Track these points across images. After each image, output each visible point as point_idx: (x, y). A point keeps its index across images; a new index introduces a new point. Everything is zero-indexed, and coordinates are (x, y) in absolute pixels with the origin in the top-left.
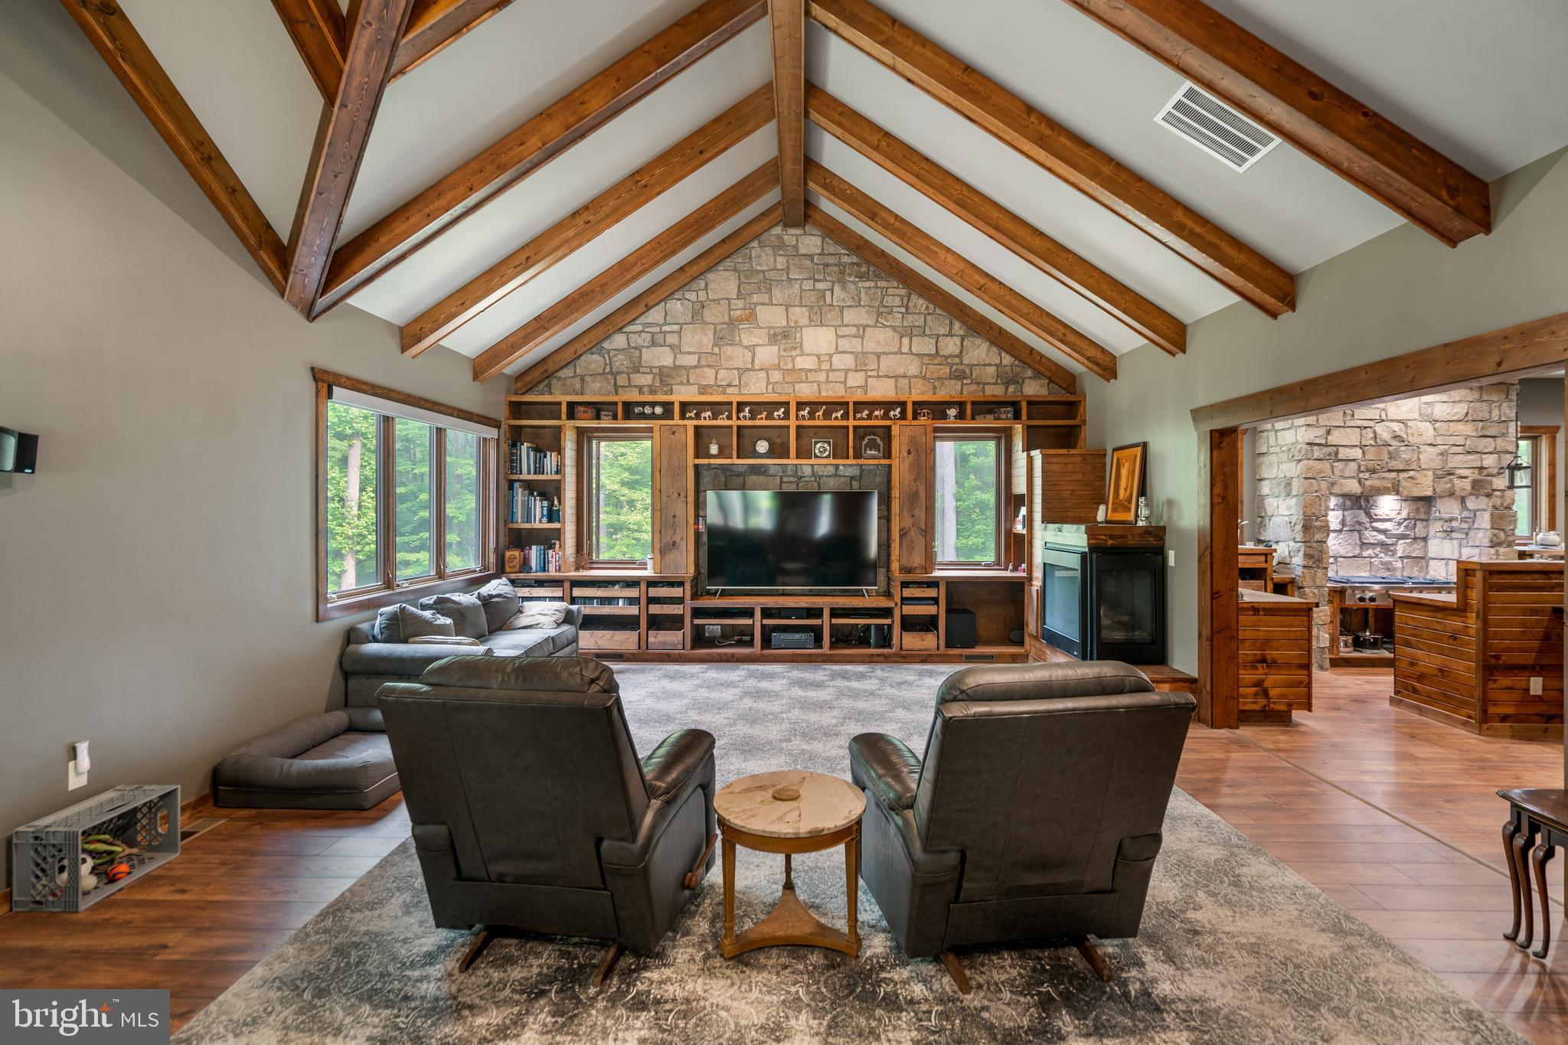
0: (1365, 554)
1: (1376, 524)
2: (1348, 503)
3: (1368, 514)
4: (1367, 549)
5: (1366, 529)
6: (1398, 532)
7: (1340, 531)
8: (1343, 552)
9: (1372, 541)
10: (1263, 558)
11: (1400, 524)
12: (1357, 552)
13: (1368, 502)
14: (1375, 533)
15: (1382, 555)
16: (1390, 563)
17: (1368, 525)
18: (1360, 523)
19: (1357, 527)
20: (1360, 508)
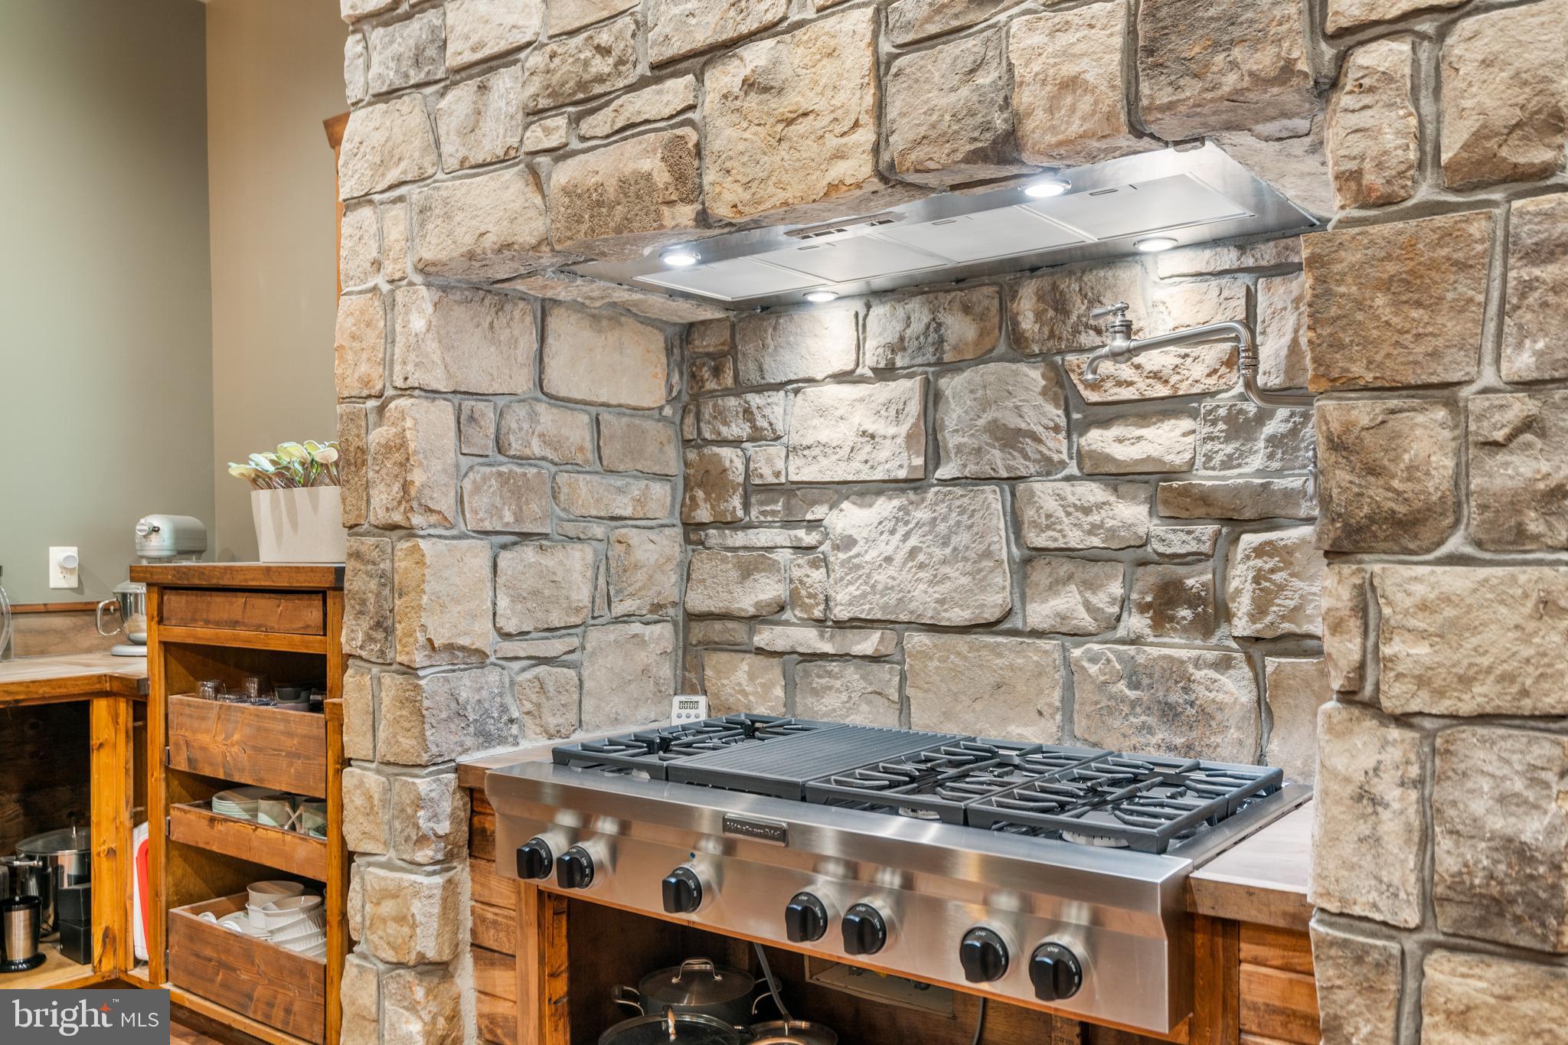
0: (1039, 612)
1: (1097, 439)
2: (959, 328)
3: (1060, 386)
4: (1056, 585)
5: (1049, 468)
6: (1234, 478)
7: (914, 485)
8: (923, 599)
9: (1075, 539)
10: (312, 614)
11: (1240, 428)
12: (993, 601)
13: (1061, 307)
14: (1093, 492)
15: (1136, 623)
16: (1177, 674)
17: (1057, 446)
18: (1010, 438)
19: (998, 460)
20: (1018, 347)
